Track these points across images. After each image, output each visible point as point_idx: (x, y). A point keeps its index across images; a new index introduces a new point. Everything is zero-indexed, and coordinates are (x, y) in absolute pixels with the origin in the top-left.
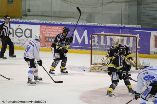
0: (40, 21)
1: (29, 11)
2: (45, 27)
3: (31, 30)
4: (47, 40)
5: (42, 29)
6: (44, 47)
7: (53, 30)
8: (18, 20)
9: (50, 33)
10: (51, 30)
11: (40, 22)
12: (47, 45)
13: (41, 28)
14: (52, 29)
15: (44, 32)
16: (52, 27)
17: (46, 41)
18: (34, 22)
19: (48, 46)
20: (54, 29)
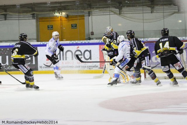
0: (99, 40)
1: (92, 33)
3: (90, 51)
8: (77, 41)
11: (99, 41)
13: (100, 48)
18: (93, 42)
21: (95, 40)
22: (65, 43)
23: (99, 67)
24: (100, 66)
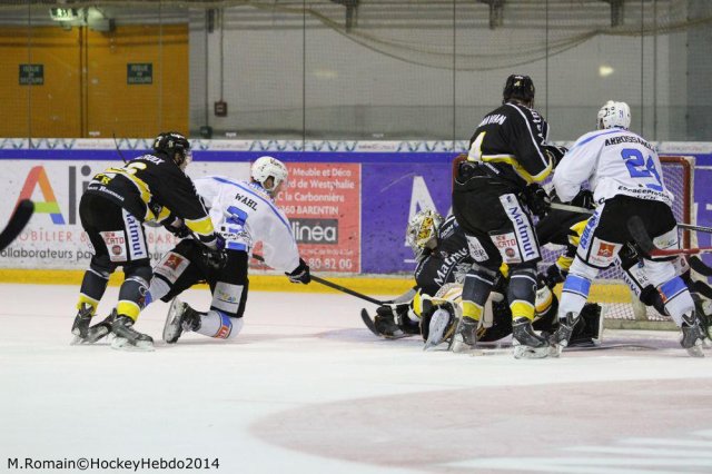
1: (222, 109)
7: (314, 184)
9: (299, 197)
10: (303, 184)
11: (252, 146)
14: (307, 179)
16: (306, 169)
20: (316, 178)
21: (232, 138)
22: (97, 148)
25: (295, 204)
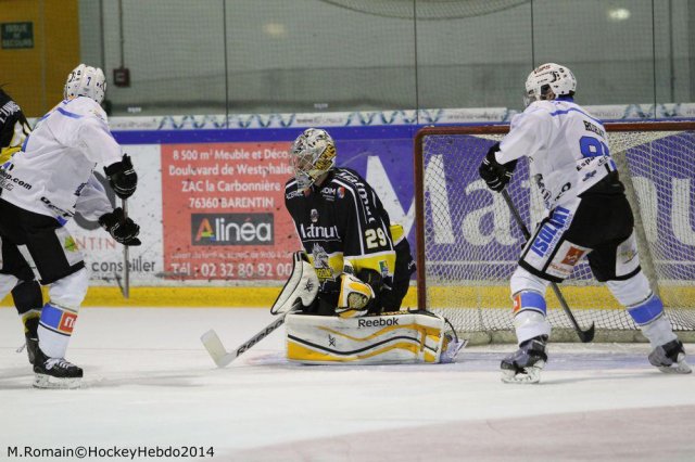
0: (159, 119)
1: (124, 78)
2: (189, 153)
4: (208, 234)
5: (172, 167)
6: (188, 282)
7: (242, 169)
9: (223, 186)
10: (228, 170)
11: (162, 124)
12: (204, 266)
13: (166, 160)
14: (233, 163)
15: (185, 183)
16: (231, 151)
17: (202, 238)
18: (129, 129)
19: (212, 274)
20: (244, 161)
21: (137, 114)
23: (159, 267)
24: (166, 262)
25: (218, 195)
